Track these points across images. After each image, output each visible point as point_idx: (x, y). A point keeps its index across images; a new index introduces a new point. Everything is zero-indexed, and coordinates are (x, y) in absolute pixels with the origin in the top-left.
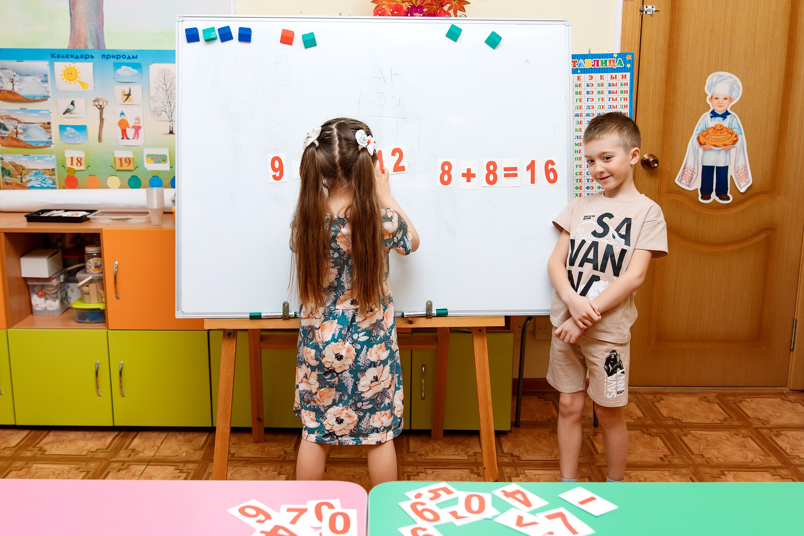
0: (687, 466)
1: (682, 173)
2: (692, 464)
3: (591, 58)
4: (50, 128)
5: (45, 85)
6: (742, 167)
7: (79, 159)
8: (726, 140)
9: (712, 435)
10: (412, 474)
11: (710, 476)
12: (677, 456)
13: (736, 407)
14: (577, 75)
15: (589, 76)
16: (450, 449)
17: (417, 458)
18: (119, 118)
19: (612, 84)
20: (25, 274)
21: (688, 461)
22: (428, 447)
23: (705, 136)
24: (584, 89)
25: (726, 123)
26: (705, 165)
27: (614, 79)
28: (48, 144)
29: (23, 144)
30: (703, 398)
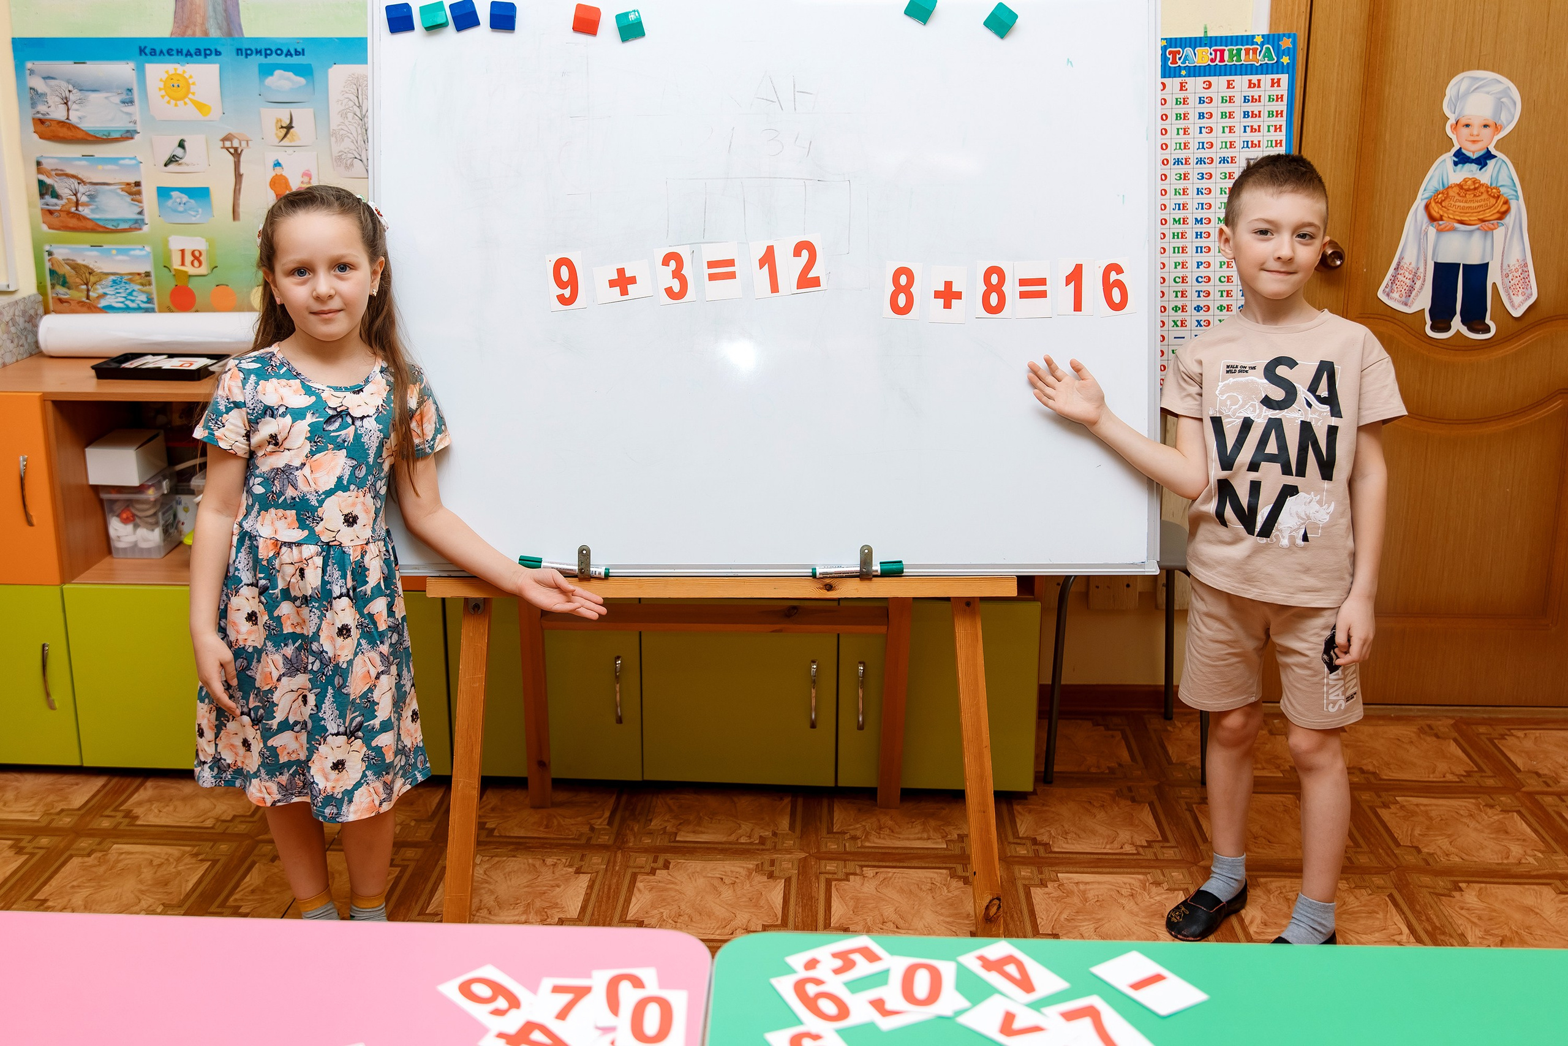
0: (1384, 870)
1: (1393, 278)
2: (1395, 866)
3: (1208, 44)
4: (139, 193)
5: (128, 109)
6: (1517, 266)
7: (197, 254)
8: (1484, 210)
9: (1440, 806)
10: (836, 876)
11: (1430, 893)
12: (1365, 848)
13: (1492, 747)
14: (1180, 80)
15: (1204, 83)
16: (912, 827)
17: (847, 845)
18: (271, 174)
19: (1250, 98)
20: (94, 480)
21: (1388, 860)
22: (869, 823)
23: (1441, 203)
24: (1193, 108)
25: (1485, 176)
26: (1439, 261)
27: (1256, 89)
28: (137, 224)
29: (90, 225)
30: (1427, 729)
